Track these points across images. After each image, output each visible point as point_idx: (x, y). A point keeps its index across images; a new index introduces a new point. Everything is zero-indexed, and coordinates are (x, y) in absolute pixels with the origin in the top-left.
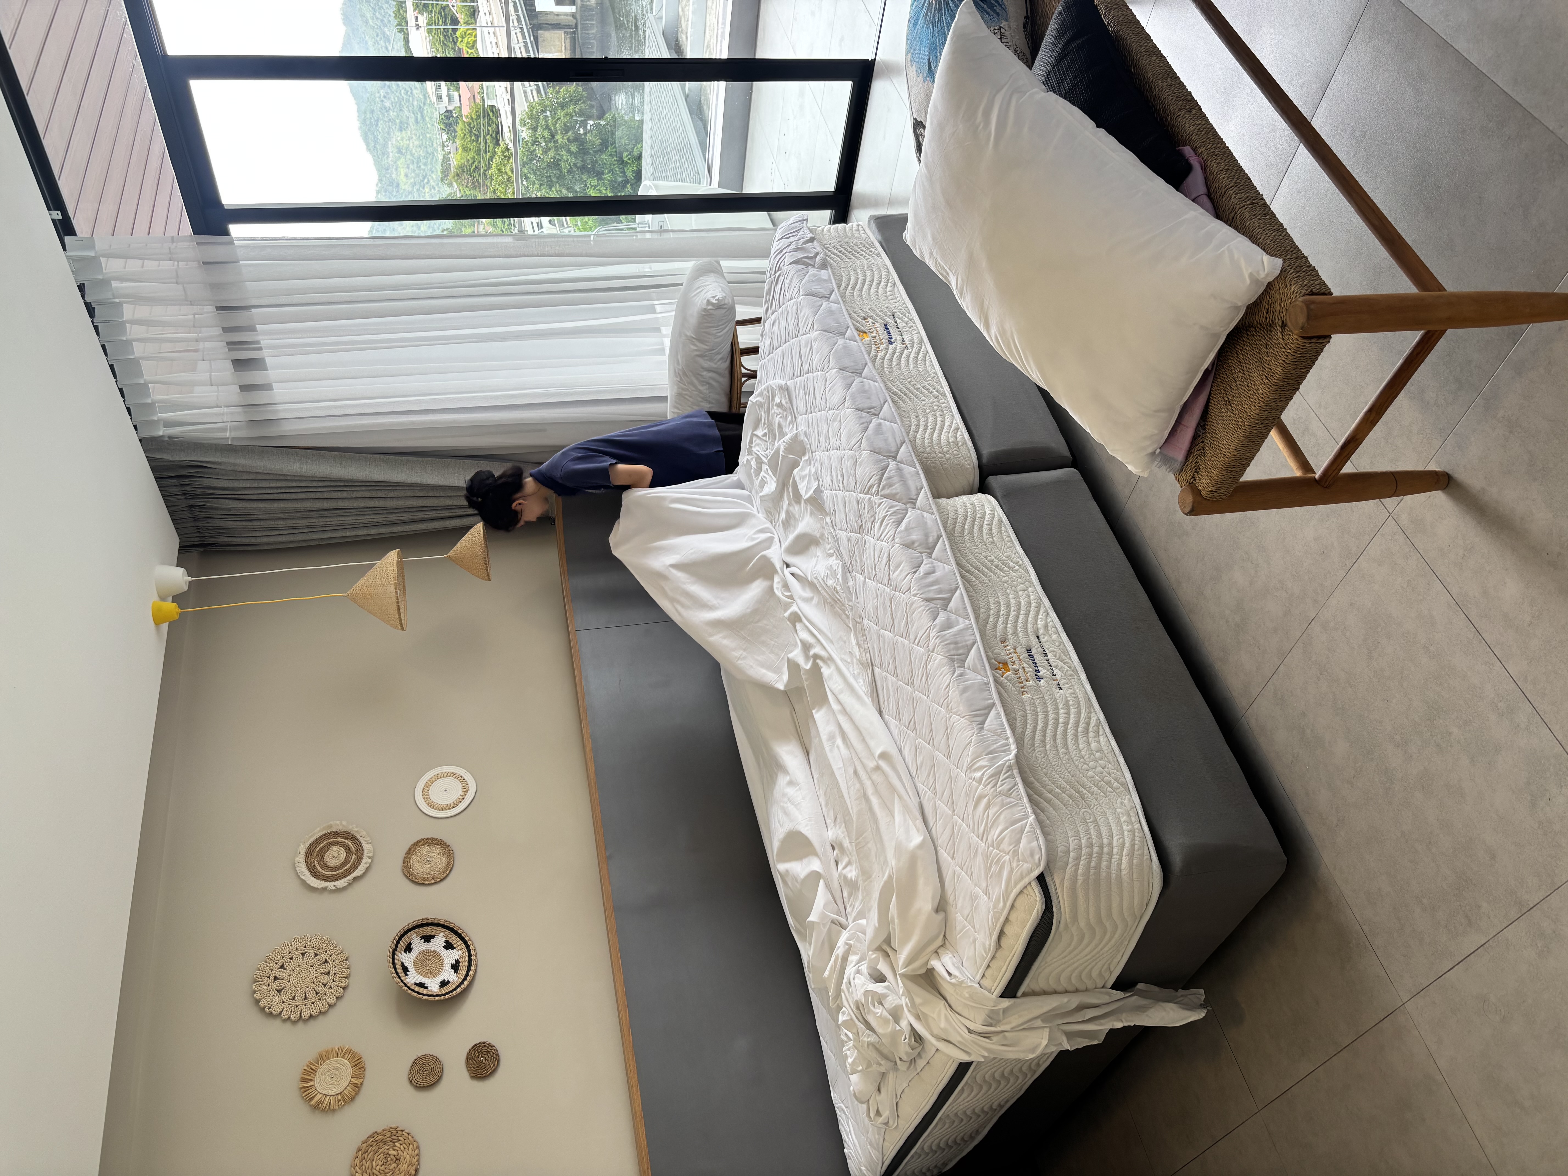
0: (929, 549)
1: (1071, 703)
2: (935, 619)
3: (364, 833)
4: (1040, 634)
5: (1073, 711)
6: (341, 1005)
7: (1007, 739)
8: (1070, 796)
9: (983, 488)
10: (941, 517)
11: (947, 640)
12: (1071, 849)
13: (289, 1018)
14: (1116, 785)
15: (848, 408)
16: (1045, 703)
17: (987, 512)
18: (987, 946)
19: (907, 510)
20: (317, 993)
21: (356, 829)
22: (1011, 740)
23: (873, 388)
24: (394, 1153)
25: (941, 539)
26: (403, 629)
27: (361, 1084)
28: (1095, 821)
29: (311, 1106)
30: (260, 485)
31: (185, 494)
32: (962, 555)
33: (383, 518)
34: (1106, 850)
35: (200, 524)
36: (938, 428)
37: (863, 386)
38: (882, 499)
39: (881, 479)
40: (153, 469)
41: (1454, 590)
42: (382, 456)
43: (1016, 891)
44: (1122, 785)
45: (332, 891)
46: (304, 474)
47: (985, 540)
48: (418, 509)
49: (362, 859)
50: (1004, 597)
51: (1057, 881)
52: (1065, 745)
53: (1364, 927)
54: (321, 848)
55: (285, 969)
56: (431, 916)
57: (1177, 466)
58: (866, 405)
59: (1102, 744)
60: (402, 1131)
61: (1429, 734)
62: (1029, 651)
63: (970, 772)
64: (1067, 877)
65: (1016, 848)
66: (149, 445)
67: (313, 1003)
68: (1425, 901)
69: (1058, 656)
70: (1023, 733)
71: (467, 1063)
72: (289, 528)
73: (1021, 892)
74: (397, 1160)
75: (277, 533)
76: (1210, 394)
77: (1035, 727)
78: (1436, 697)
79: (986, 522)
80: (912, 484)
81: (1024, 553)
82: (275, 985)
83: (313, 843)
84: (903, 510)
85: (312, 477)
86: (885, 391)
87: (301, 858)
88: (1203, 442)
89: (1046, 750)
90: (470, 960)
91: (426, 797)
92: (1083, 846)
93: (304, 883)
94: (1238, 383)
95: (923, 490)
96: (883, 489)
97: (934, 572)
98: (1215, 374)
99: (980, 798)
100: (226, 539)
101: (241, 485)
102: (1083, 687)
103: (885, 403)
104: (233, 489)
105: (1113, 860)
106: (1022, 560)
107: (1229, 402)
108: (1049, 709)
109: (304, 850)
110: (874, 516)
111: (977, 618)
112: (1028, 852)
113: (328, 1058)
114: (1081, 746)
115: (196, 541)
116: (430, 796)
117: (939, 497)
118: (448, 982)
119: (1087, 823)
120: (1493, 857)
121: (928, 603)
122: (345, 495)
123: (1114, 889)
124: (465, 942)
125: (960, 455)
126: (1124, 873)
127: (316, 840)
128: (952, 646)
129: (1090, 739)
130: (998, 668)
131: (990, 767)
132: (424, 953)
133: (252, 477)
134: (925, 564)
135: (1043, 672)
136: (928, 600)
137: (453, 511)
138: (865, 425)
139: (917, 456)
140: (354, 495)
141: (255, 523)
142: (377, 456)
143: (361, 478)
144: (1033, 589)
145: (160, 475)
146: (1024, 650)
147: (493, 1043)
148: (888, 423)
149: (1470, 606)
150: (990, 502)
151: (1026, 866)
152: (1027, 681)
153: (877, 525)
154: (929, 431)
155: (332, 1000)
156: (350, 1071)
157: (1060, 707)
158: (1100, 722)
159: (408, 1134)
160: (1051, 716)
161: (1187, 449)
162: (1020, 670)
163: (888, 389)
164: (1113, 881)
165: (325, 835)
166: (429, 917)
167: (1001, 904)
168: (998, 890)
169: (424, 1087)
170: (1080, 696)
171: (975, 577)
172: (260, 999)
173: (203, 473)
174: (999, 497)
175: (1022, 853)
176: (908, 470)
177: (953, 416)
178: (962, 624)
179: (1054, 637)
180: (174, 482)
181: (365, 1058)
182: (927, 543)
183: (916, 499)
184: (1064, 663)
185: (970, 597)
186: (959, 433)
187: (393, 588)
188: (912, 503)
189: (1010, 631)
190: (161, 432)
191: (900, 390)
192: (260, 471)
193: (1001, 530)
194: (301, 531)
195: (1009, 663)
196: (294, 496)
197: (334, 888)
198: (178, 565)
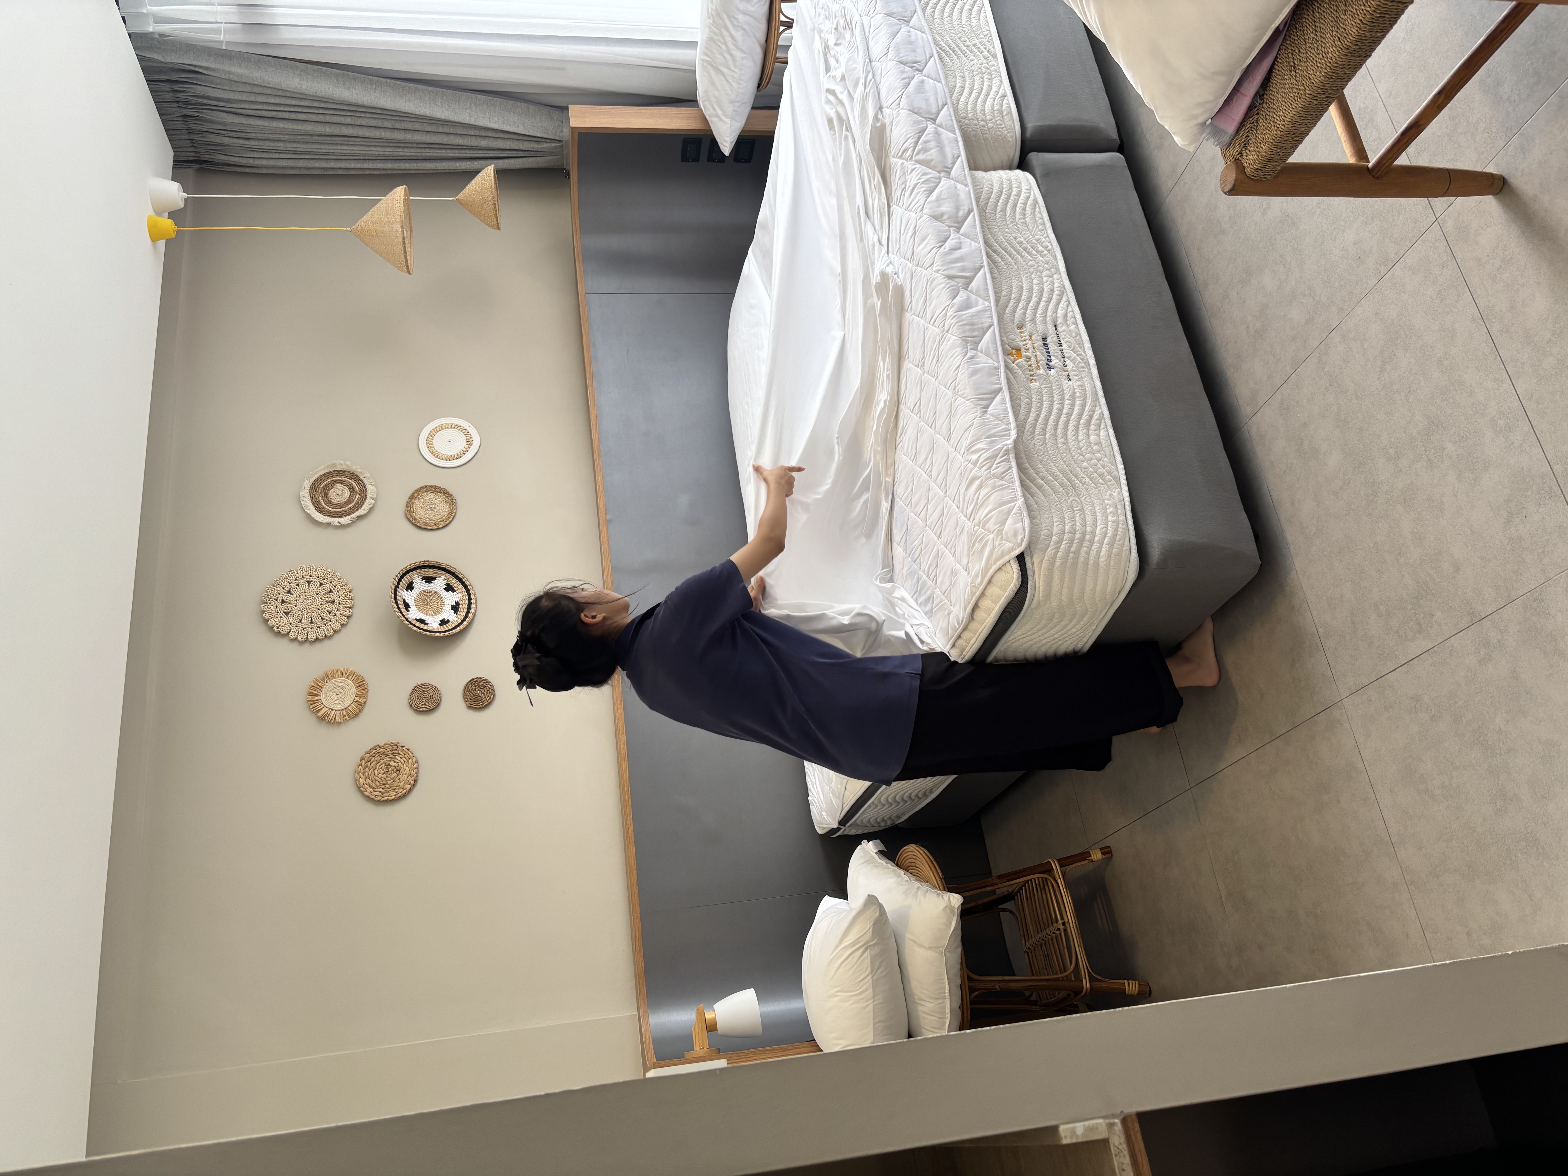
0: (958, 223)
1: (1078, 395)
2: (954, 298)
3: (367, 475)
4: (1058, 323)
5: (1078, 403)
6: (344, 631)
7: (1009, 424)
8: (1062, 485)
9: (1023, 164)
10: (975, 190)
11: (962, 320)
12: (1054, 534)
13: (296, 639)
14: (1108, 477)
15: (890, 60)
16: (1052, 393)
17: (1024, 190)
18: (961, 618)
19: (940, 179)
20: (323, 619)
21: (359, 470)
22: (1013, 426)
23: (920, 40)
24: (396, 764)
25: (972, 214)
26: (409, 272)
27: (364, 703)
28: (1082, 510)
29: (317, 717)
30: (258, 100)
31: (178, 102)
32: (991, 233)
33: (389, 152)
34: (1087, 537)
35: (195, 137)
36: (984, 92)
37: (910, 36)
38: (914, 164)
39: (916, 143)
40: (145, 70)
41: (1482, 303)
42: (388, 81)
43: (995, 568)
44: (1114, 478)
45: (336, 527)
46: (304, 91)
47: (1017, 220)
48: (426, 146)
49: (365, 499)
50: (1027, 282)
51: (1036, 561)
52: (1065, 435)
53: (1320, 630)
54: (326, 485)
55: (292, 594)
56: (433, 559)
57: (1226, 139)
58: (910, 59)
59: (1102, 438)
60: (402, 747)
61: (1424, 449)
62: (1044, 339)
63: (967, 455)
64: (1046, 558)
65: (1001, 528)
66: (139, 41)
67: (319, 627)
68: (1382, 607)
69: (1072, 347)
70: (1026, 420)
71: (464, 694)
72: (290, 152)
73: (1000, 569)
74: (397, 770)
75: (277, 156)
76: (1275, 60)
77: (1038, 416)
78: (1439, 412)
79: (1020, 201)
80: (949, 151)
81: (1054, 238)
82: (283, 607)
83: (317, 479)
84: (936, 178)
85: (313, 96)
86: (932, 44)
87: (305, 493)
88: (1258, 114)
89: (1045, 439)
90: (470, 604)
91: (430, 446)
92: (1066, 531)
93: (309, 517)
94: (1308, 45)
95: (960, 158)
96: (918, 153)
97: (959, 248)
98: (1285, 35)
99: (974, 479)
100: (223, 157)
101: (236, 97)
102: (1093, 381)
103: (931, 57)
104: (229, 101)
105: (1093, 547)
106: (1052, 245)
107: (1295, 67)
108: (1055, 399)
109: (309, 485)
110: (905, 182)
111: (997, 301)
112: (1012, 532)
113: (334, 678)
114: (1080, 438)
115: (191, 156)
116: (434, 445)
117: (976, 169)
118: (448, 621)
119: (1074, 511)
120: (1457, 570)
121: (950, 281)
122: (348, 120)
123: (1090, 573)
124: (466, 587)
125: (1003, 126)
126: (1102, 560)
127: (321, 476)
128: (968, 327)
129: (1091, 432)
130: (1011, 354)
131: (988, 450)
132: (425, 593)
133: (248, 89)
134: (952, 239)
135: (1055, 362)
136: (950, 277)
137: (463, 151)
138: (907, 80)
139: (958, 121)
140: (359, 122)
141: (253, 143)
142: (384, 80)
143: (366, 103)
144: (1058, 276)
145: (151, 77)
146: (1039, 338)
147: (489, 679)
148: (931, 81)
149: (1494, 320)
150: (1028, 180)
151: (1008, 545)
152: (1037, 369)
153: (907, 193)
154: (973, 95)
155: (337, 626)
156: (354, 690)
157: (1066, 398)
158: (1103, 417)
159: (408, 750)
160: (1056, 406)
161: (1240, 121)
162: (1033, 358)
163: (936, 44)
164: (1090, 567)
165: (329, 473)
166: (430, 560)
167: (979, 580)
168: (977, 567)
169: (423, 711)
170: (1088, 388)
171: (1001, 258)
172: (269, 619)
173: (197, 79)
174: (1038, 175)
175: (1006, 533)
176: (946, 135)
177: (1001, 82)
178: (981, 305)
179: (1072, 327)
180: (166, 87)
181: (368, 681)
182: (957, 217)
183: (951, 168)
184: (1077, 355)
185: (993, 278)
186: (1005, 101)
187: (398, 227)
188: (945, 171)
189: (1029, 316)
190: (151, 28)
191: (948, 46)
192: (257, 83)
193: (1035, 211)
194: (302, 157)
195: (1023, 350)
196: (293, 116)
197: (338, 524)
198: (174, 179)
